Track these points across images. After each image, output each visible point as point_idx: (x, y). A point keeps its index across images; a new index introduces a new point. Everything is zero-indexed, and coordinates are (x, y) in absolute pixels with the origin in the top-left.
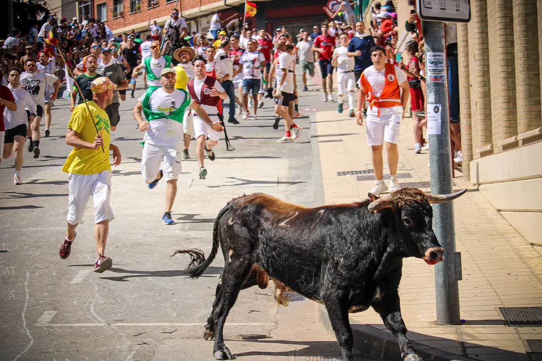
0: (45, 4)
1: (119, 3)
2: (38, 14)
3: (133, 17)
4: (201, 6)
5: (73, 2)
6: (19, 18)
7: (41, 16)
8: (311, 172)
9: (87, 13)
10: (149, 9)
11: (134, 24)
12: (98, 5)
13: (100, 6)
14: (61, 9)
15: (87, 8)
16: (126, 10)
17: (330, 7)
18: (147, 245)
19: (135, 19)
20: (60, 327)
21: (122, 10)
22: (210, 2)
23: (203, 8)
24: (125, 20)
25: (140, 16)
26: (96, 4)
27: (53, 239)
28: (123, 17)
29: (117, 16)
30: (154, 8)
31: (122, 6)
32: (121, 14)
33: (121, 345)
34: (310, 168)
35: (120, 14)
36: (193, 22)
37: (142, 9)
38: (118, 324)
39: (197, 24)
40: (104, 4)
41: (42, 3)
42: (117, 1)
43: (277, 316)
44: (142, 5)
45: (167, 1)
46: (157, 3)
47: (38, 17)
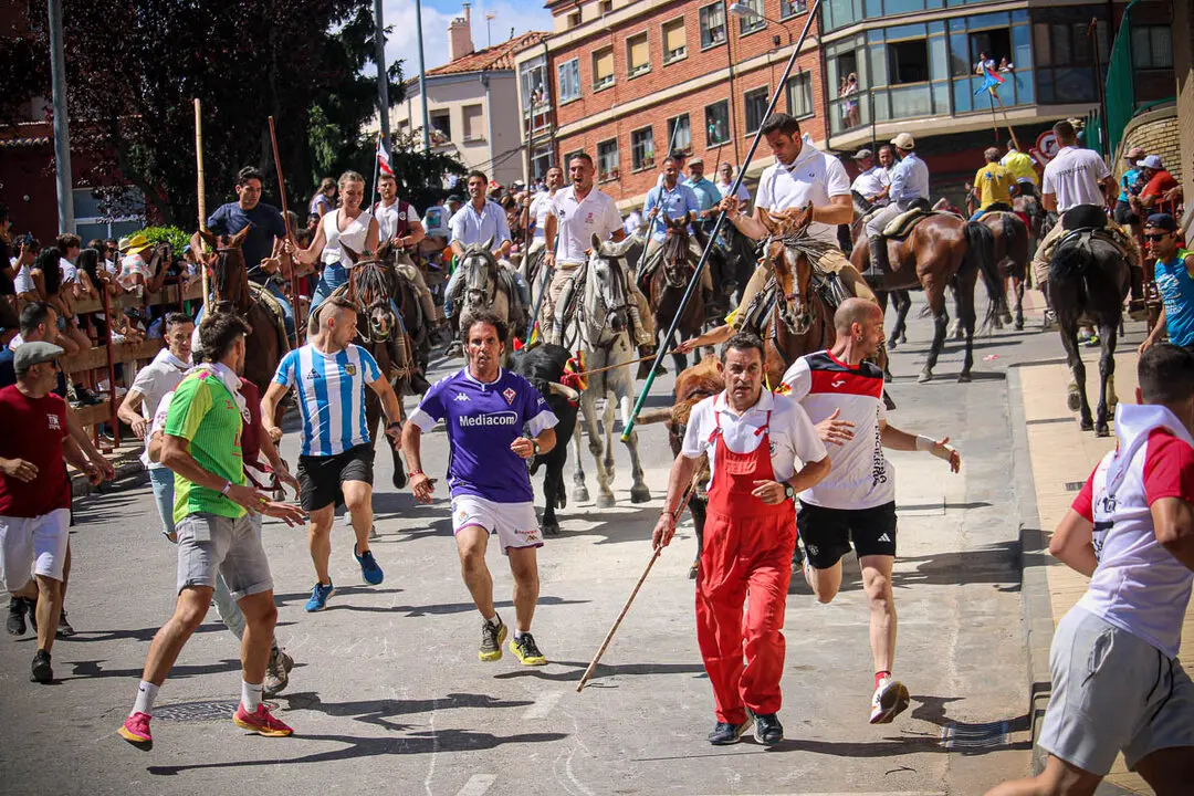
0: (458, 155)
1: (611, 150)
3: (639, 179)
5: (516, 150)
6: (405, 185)
7: (449, 181)
8: (1013, 483)
14: (490, 165)
15: (544, 161)
16: (624, 165)
17: (1043, 148)
18: (679, 638)
19: (645, 182)
21: (616, 164)
24: (622, 186)
26: (563, 153)
28: (619, 179)
29: (605, 176)
31: (616, 157)
32: (616, 172)
34: (1011, 477)
35: (612, 174)
37: (656, 163)
41: (451, 153)
42: (607, 147)
43: (948, 778)
44: (657, 155)
45: (709, 144)
46: (689, 150)
47: (444, 182)
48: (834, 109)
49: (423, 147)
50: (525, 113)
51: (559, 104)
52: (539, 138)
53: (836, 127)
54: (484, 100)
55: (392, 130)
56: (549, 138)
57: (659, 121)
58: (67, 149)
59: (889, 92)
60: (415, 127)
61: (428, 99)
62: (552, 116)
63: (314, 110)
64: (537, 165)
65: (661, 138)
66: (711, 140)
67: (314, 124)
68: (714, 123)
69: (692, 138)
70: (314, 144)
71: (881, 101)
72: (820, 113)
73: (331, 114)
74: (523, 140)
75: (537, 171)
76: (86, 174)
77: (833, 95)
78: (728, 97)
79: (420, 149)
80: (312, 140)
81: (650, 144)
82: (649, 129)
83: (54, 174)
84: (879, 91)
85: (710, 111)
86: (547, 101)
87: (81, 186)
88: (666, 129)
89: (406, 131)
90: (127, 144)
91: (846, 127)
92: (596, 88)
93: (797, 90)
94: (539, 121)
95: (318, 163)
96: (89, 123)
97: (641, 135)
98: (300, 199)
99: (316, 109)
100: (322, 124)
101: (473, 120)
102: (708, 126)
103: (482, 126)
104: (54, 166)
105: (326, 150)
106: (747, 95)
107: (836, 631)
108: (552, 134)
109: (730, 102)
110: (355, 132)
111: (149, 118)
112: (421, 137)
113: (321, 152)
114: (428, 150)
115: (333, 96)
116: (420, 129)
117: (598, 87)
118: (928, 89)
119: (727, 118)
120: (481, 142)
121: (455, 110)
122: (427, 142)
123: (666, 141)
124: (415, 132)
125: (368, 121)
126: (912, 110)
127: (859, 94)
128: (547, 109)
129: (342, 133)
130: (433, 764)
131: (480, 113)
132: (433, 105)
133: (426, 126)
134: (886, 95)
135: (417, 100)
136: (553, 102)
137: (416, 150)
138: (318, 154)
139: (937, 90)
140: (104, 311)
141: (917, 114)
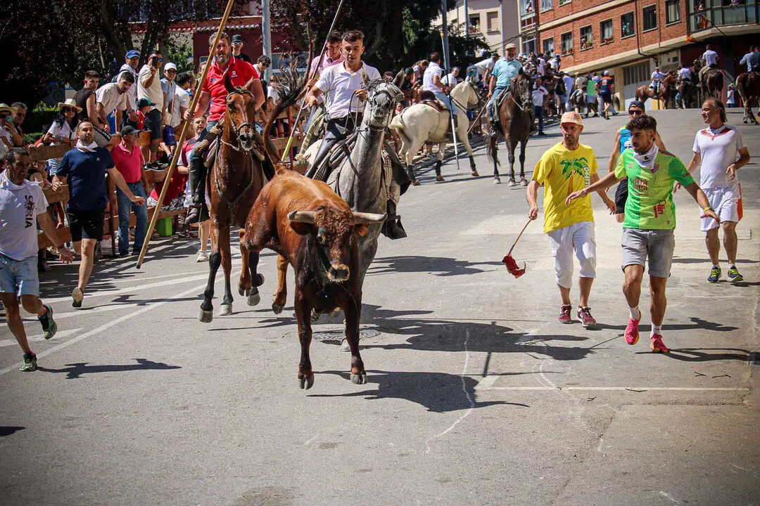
0: (484, 39)
1: (568, 38)
2: (476, 50)
3: (584, 54)
4: (661, 41)
5: (516, 37)
6: (455, 54)
7: (479, 53)
9: (532, 50)
10: (601, 46)
11: (585, 62)
12: (544, 41)
13: (546, 42)
14: (502, 45)
15: (531, 44)
16: (576, 46)
19: (587, 56)
20: (504, 391)
21: (571, 46)
22: (672, 37)
23: (663, 44)
24: (574, 58)
25: (592, 53)
26: (542, 39)
27: (497, 296)
28: (573, 54)
29: (565, 53)
30: (607, 44)
31: (571, 42)
32: (571, 50)
33: (574, 410)
35: (569, 51)
36: (651, 60)
37: (594, 45)
38: (570, 388)
39: (657, 63)
40: (551, 39)
41: (481, 38)
42: (566, 37)
43: (751, 381)
44: (594, 41)
45: (623, 36)
46: (611, 39)
47: (477, 53)
48: (692, 18)
49: (465, 34)
50: (522, 17)
51: (540, 12)
52: (529, 31)
53: (693, 29)
54: (499, 9)
55: (448, 24)
56: (535, 31)
57: (596, 23)
58: (269, 31)
59: (723, 10)
60: (461, 22)
61: (468, 8)
62: (536, 19)
63: (405, 12)
64: (527, 45)
65: (596, 32)
66: (624, 34)
67: (406, 19)
68: (626, 25)
69: (613, 33)
70: (406, 30)
71: (718, 14)
72: (684, 19)
73: (415, 14)
74: (520, 31)
75: (528, 49)
76: (278, 44)
77: (692, 11)
78: (634, 10)
79: (463, 35)
80: (404, 28)
81: (590, 35)
82: (590, 27)
83: (262, 44)
84: (717, 9)
85: (624, 19)
86: (534, 10)
87: (276, 51)
88: (599, 27)
89: (456, 25)
90: (302, 29)
91: (698, 28)
92: (561, 4)
93: (672, 8)
94: (529, 21)
95: (407, 41)
96: (282, 16)
97: (585, 31)
98: (397, 61)
99: (406, 11)
100: (410, 20)
101: (492, 20)
102: (622, 28)
103: (498, 24)
104: (262, 39)
105: (411, 35)
106: (644, 9)
107: (690, 300)
108: (536, 29)
109: (635, 13)
110: (427, 24)
111: (315, 14)
112: (464, 28)
113: (409, 35)
114: (468, 35)
115: (416, 5)
116: (464, 24)
117: (562, 3)
118: (744, 9)
119: (633, 22)
120: (497, 32)
121: (483, 14)
122: (467, 31)
123: (599, 34)
124: (461, 25)
125: (435, 19)
126: (734, 19)
127: (705, 10)
128: (534, 15)
129: (421, 25)
130: (466, 367)
131: (496, 17)
132: (471, 12)
133: (467, 22)
134: (721, 12)
135: (462, 9)
136: (537, 11)
137: (461, 35)
138: (407, 36)
139: (749, 9)
140: (288, 118)
141: (738, 22)
